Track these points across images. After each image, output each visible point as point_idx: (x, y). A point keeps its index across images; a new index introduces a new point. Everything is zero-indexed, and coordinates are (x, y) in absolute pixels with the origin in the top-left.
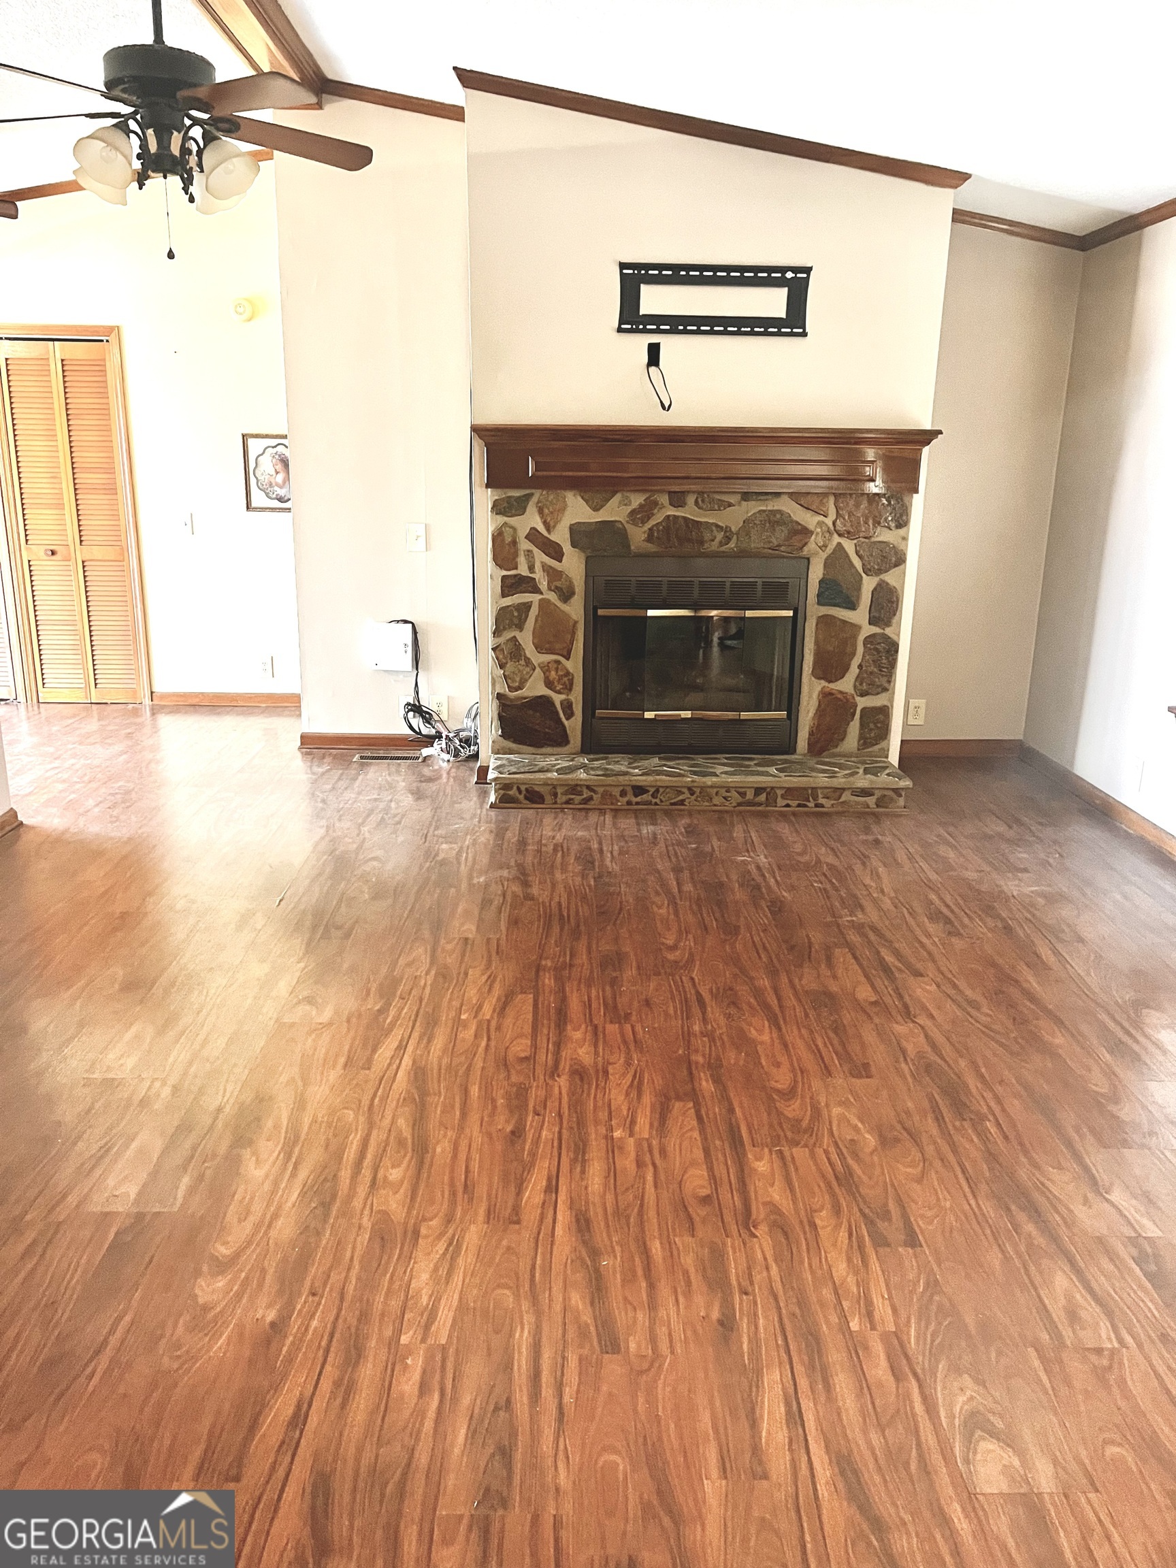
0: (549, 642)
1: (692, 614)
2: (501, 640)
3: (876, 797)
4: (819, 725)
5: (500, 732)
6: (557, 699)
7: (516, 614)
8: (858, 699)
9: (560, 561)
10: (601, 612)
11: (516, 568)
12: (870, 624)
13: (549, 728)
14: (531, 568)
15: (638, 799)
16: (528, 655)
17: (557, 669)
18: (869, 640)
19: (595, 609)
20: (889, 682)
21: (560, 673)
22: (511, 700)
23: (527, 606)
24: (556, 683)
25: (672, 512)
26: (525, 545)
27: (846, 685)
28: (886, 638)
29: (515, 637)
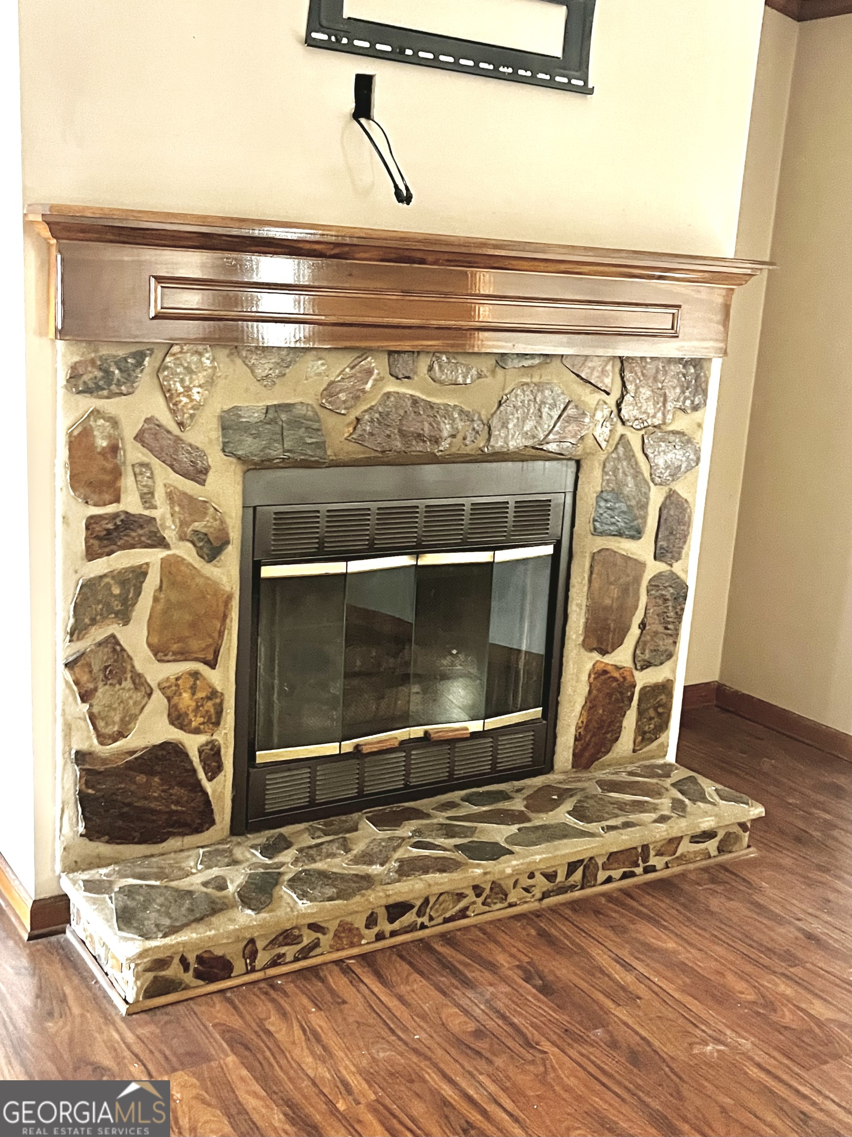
0: (180, 640)
1: (413, 562)
2: (85, 644)
3: (718, 839)
4: (589, 721)
5: (81, 829)
6: (192, 743)
7: (116, 591)
8: (637, 674)
9: (202, 483)
10: (267, 572)
11: (117, 500)
12: (655, 558)
13: (177, 803)
14: (147, 498)
15: (396, 925)
16: (139, 668)
17: (193, 689)
18: (654, 584)
19: (257, 567)
20: (675, 643)
21: (201, 695)
22: (104, 761)
23: (140, 573)
24: (191, 716)
25: (392, 387)
26: (134, 453)
27: (622, 656)
28: (674, 577)
29: (113, 636)
